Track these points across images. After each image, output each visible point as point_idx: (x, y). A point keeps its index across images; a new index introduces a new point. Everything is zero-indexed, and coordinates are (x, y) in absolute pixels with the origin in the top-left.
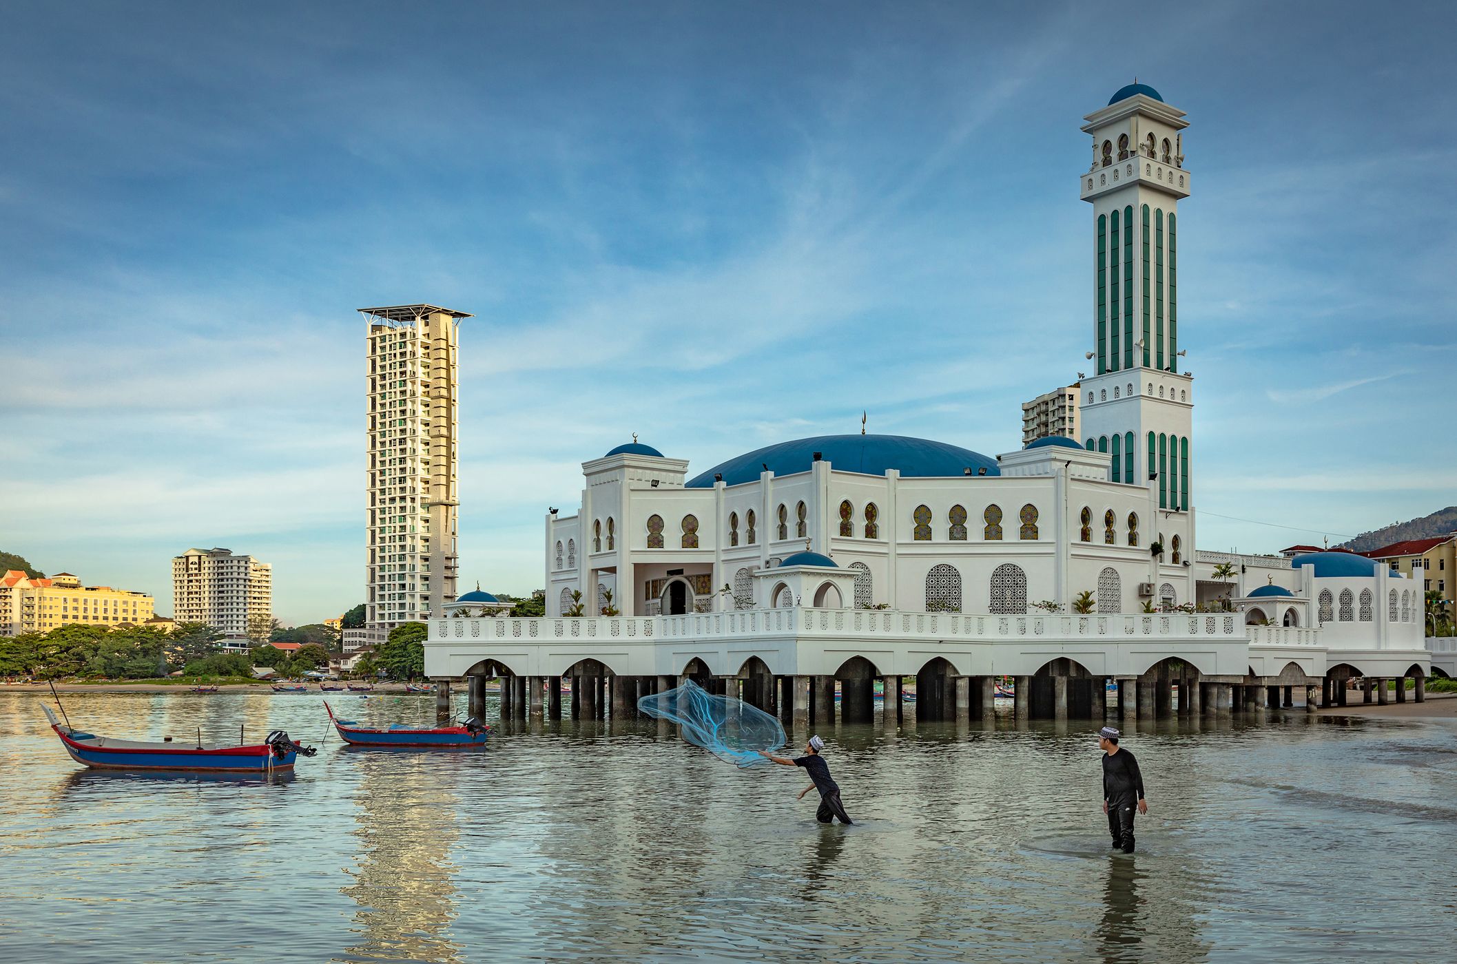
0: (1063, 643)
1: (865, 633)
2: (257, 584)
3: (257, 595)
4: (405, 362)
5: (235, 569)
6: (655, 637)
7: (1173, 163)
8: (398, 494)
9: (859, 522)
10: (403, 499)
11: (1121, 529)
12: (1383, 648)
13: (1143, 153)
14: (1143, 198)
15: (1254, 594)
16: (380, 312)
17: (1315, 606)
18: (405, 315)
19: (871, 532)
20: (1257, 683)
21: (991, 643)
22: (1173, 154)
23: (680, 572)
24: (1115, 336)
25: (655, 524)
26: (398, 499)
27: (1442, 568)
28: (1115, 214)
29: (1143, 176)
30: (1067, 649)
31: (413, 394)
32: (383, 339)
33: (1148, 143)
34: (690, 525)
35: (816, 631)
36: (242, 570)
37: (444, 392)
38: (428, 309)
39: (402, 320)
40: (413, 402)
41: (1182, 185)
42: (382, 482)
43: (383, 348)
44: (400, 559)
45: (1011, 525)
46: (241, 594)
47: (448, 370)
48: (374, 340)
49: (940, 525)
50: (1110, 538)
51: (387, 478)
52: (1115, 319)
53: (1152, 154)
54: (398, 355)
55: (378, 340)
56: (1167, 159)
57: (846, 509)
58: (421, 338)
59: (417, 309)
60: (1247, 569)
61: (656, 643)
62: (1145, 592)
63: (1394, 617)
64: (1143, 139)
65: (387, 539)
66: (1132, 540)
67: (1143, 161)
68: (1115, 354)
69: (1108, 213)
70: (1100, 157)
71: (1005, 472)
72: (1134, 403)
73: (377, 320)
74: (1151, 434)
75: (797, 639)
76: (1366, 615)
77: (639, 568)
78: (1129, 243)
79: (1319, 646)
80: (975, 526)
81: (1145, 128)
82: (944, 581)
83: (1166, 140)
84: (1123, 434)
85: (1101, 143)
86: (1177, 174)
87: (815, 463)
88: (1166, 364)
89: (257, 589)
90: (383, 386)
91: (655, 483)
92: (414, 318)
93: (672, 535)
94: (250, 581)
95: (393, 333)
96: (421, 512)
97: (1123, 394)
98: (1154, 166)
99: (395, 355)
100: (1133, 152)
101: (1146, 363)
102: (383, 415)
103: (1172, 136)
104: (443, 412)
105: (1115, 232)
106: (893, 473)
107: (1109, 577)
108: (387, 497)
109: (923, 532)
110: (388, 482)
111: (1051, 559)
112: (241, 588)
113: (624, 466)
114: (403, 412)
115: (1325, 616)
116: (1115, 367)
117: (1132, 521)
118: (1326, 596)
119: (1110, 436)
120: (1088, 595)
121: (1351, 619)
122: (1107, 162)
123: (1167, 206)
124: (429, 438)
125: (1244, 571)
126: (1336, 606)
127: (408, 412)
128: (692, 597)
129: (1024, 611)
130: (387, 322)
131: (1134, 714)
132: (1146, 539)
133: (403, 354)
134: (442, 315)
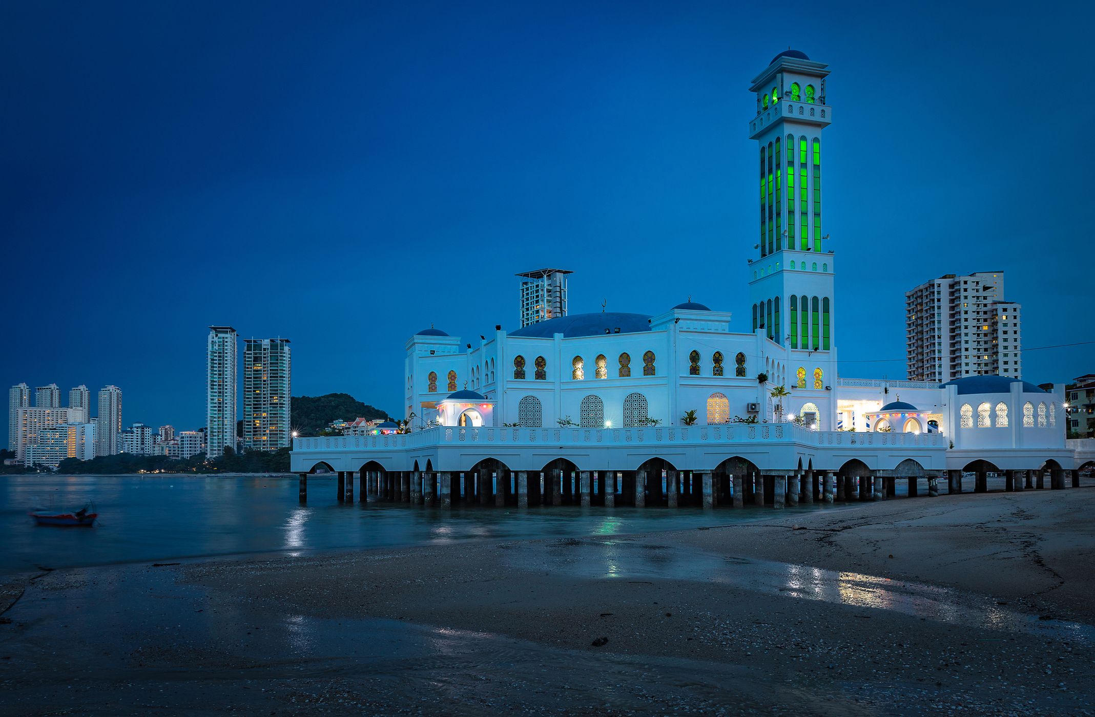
0: (658, 447)
1: (496, 442)
4: (538, 300)
9: (530, 369)
11: (729, 365)
15: (884, 409)
16: (526, 275)
18: (538, 275)
19: (540, 375)
24: (771, 230)
25: (433, 377)
28: (771, 144)
30: (664, 451)
32: (527, 289)
35: (455, 442)
38: (550, 271)
39: (538, 278)
43: (528, 294)
45: (637, 365)
47: (561, 303)
48: (523, 290)
50: (718, 371)
54: (535, 297)
55: (525, 290)
57: (520, 362)
58: (546, 287)
59: (544, 271)
60: (891, 391)
62: (750, 409)
66: (741, 372)
68: (771, 241)
69: (766, 146)
72: (779, 275)
73: (525, 279)
74: (794, 298)
84: (774, 299)
88: (810, 246)
90: (528, 314)
91: (433, 352)
92: (543, 277)
93: (442, 383)
95: (532, 285)
97: (772, 271)
99: (533, 297)
101: (792, 247)
105: (770, 157)
106: (559, 336)
107: (719, 399)
111: (665, 388)
116: (771, 252)
117: (741, 358)
119: (765, 301)
120: (692, 413)
125: (886, 391)
130: (529, 279)
132: (753, 371)
133: (537, 296)
134: (557, 273)
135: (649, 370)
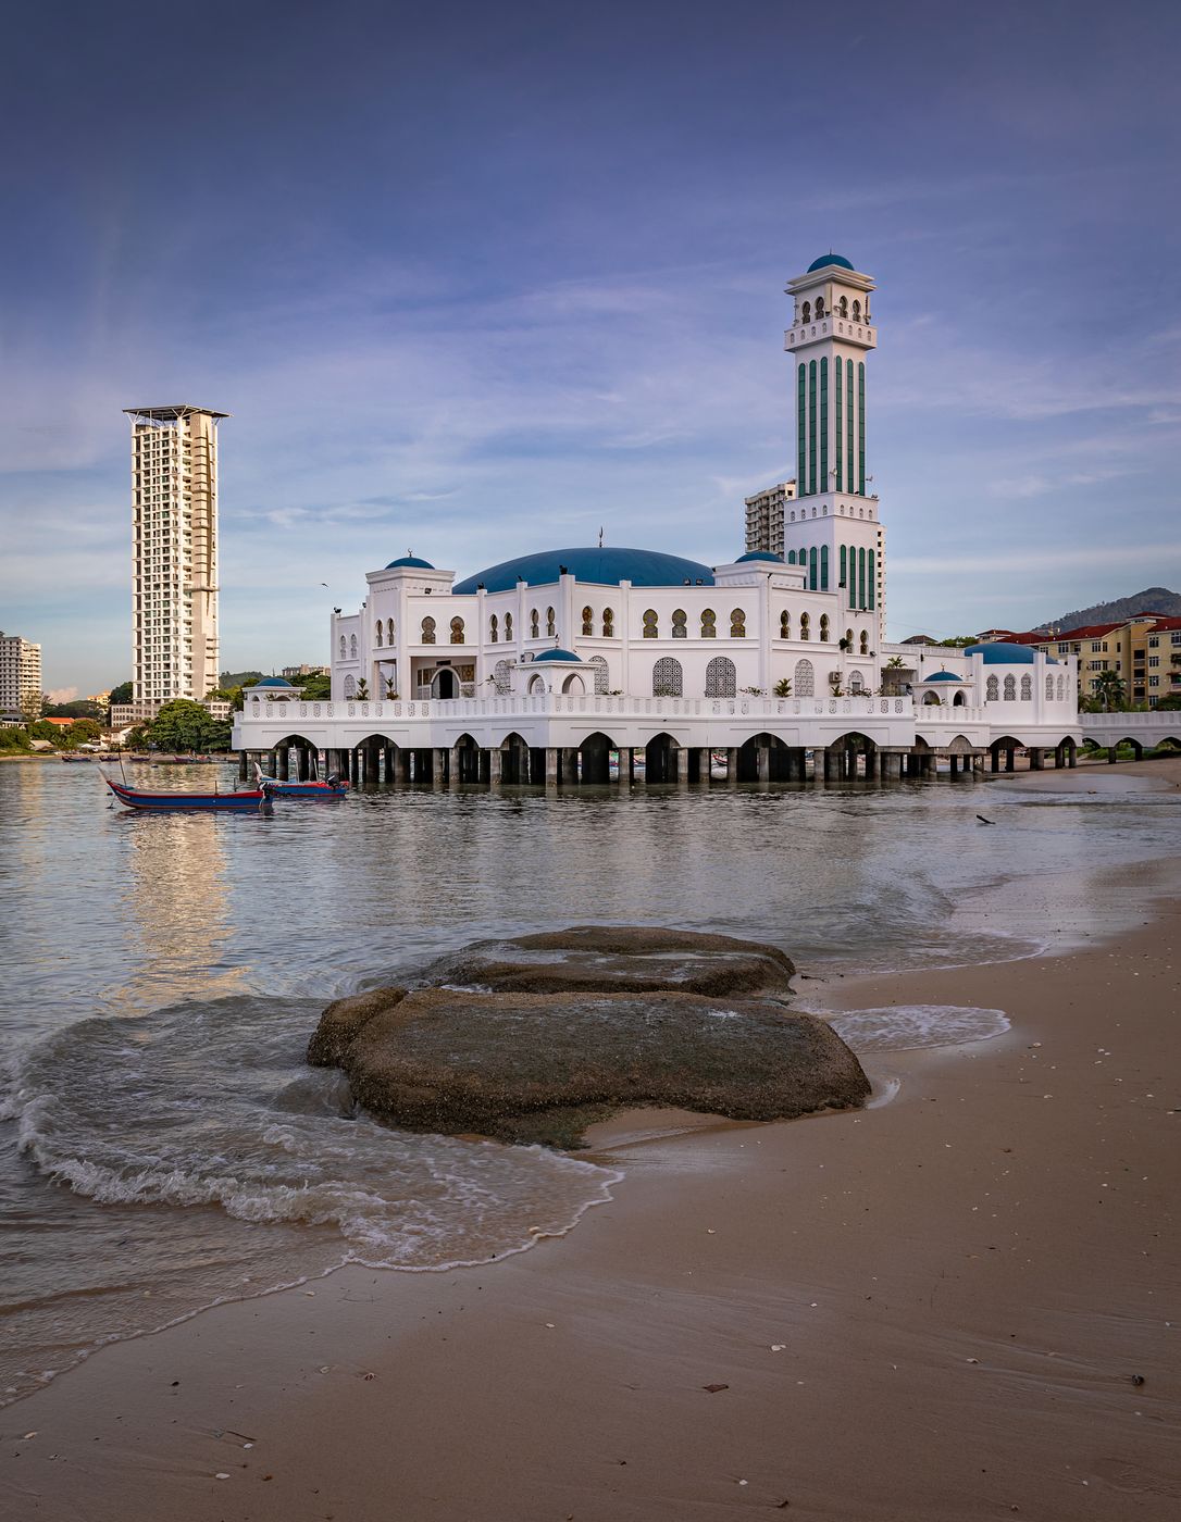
0: (764, 721)
1: (603, 714)
2: (28, 663)
3: (27, 673)
4: (167, 458)
5: (8, 649)
6: (430, 717)
7: (863, 321)
8: (162, 581)
9: (598, 624)
10: (167, 585)
11: (814, 628)
12: (1040, 723)
13: (836, 314)
14: (837, 350)
15: (930, 679)
16: (144, 413)
17: (984, 689)
18: (168, 415)
19: (608, 631)
20: (930, 752)
21: (707, 721)
22: (862, 313)
23: (448, 663)
24: (813, 466)
25: (428, 624)
26: (162, 586)
27: (1119, 650)
28: (813, 363)
29: (836, 333)
30: (768, 725)
31: (176, 488)
32: (147, 438)
33: (841, 305)
34: (457, 626)
35: (565, 713)
36: (14, 650)
37: (204, 487)
38: (189, 411)
39: (165, 419)
40: (176, 496)
41: (869, 340)
42: (147, 570)
43: (147, 446)
44: (164, 641)
45: (723, 625)
46: (14, 672)
47: (208, 466)
48: (138, 438)
49: (665, 625)
50: (805, 635)
51: (152, 566)
52: (813, 451)
53: (844, 314)
54: (161, 453)
55: (142, 438)
56: (857, 318)
57: (587, 613)
58: (182, 437)
59: (179, 410)
60: (925, 658)
61: (432, 722)
62: (834, 679)
63: (1050, 696)
64: (836, 302)
65: (152, 623)
66: (824, 636)
67: (836, 319)
68: (813, 480)
69: (807, 363)
70: (801, 315)
71: (719, 582)
72: (828, 521)
73: (141, 420)
74: (843, 547)
75: (550, 719)
76: (1027, 695)
77: (415, 660)
78: (824, 388)
79: (983, 722)
80: (694, 625)
81: (838, 292)
82: (668, 671)
83: (856, 302)
84: (819, 547)
85: (801, 304)
86: (865, 330)
87: (561, 577)
88: (856, 488)
89: (27, 668)
90: (147, 482)
91: (428, 591)
92: (176, 418)
93: (443, 633)
94: (21, 660)
95: (156, 432)
96: (183, 598)
97: (819, 514)
98: (846, 324)
99: (158, 452)
100: (828, 313)
101: (839, 489)
102: (147, 508)
103: (861, 297)
104: (204, 505)
105: (813, 378)
106: (626, 584)
107: (804, 667)
108: (152, 583)
109: (651, 631)
110: (152, 569)
111: (756, 653)
112: (13, 667)
113: (402, 577)
114: (166, 505)
115: (992, 695)
116: (813, 492)
117: (824, 621)
118: (992, 680)
119: (808, 549)
120: (786, 682)
121: (1014, 699)
122: (806, 320)
123: (857, 357)
124: (190, 529)
125: (922, 660)
126: (1001, 688)
127: (171, 505)
128: (460, 684)
129: (734, 695)
130: (150, 422)
131: (822, 778)
132: (836, 635)
133: (166, 452)
134: (202, 416)
135: (738, 631)
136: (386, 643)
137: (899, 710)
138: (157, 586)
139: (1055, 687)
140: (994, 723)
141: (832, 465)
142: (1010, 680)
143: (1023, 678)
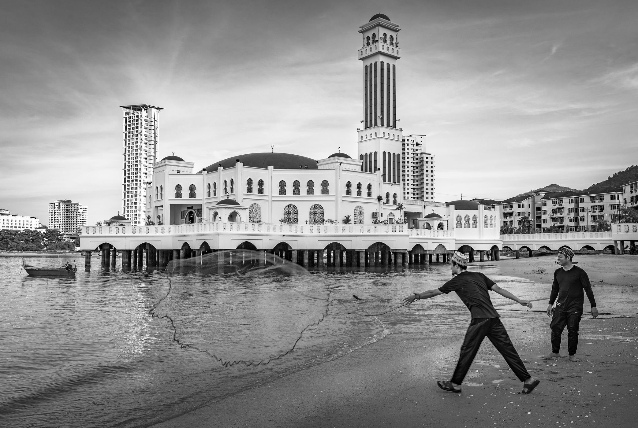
0: (335, 236)
1: (250, 232)
2: (82, 214)
3: (82, 218)
4: (138, 127)
5: (73, 208)
6: (172, 234)
7: (394, 45)
8: (135, 178)
9: (255, 187)
10: (136, 180)
11: (364, 191)
12: (482, 239)
13: (381, 41)
14: (381, 58)
15: (426, 217)
16: (129, 107)
17: (455, 222)
18: (138, 108)
19: (261, 191)
20: (425, 253)
21: (307, 236)
22: (394, 41)
23: (191, 208)
24: (371, 114)
25: (179, 187)
26: (134, 181)
27: (529, 207)
28: (371, 64)
29: (381, 50)
30: (337, 238)
31: (141, 139)
32: (130, 118)
33: (383, 37)
34: (192, 188)
35: (228, 231)
36: (76, 208)
37: (153, 139)
38: (147, 106)
39: (138, 110)
40: (141, 143)
41: (398, 53)
42: (129, 174)
43: (129, 121)
44: (135, 204)
45: (318, 189)
46: (75, 218)
47: (155, 130)
48: (126, 118)
49: (289, 189)
50: (359, 194)
51: (130, 172)
52: (371, 107)
53: (385, 41)
54: (135, 124)
55: (128, 118)
56: (392, 44)
57: (250, 182)
59: (143, 106)
60: (426, 207)
61: (172, 236)
62: (375, 216)
63: (486, 226)
64: (381, 35)
65: (130, 196)
66: (369, 194)
67: (381, 44)
68: (371, 121)
69: (369, 64)
70: (366, 42)
71: (319, 167)
72: (377, 140)
73: (127, 111)
74: (384, 153)
75: (219, 234)
76: (475, 226)
77: (172, 206)
78: (376, 77)
79: (452, 238)
80: (304, 189)
81: (382, 31)
82: (291, 211)
83: (391, 36)
84: (373, 152)
85: (366, 37)
86: (395, 49)
87: (236, 163)
88: (391, 124)
89: (82, 216)
90: (129, 136)
91: (179, 172)
92: (142, 110)
93: (185, 192)
94: (79, 213)
95: (133, 115)
96: (144, 186)
97: (373, 137)
98: (386, 46)
99: (134, 124)
100: (377, 41)
101: (383, 124)
102: (129, 148)
103: (394, 34)
104: (153, 146)
105: (371, 72)
106: (270, 168)
107: (359, 211)
108: (130, 180)
109: (283, 191)
110: (130, 174)
111: (334, 203)
112: (75, 215)
113: (166, 165)
114: (137, 146)
115: (459, 225)
116: (371, 126)
117: (369, 187)
118: (459, 218)
119: (369, 153)
120: (349, 217)
121: (469, 227)
122: (368, 44)
123: (392, 62)
124: (147, 157)
125: (424, 207)
126: (463, 222)
127: (139, 146)
128: (197, 218)
129: (323, 223)
130: (131, 111)
131: (364, 265)
132: (375, 196)
133: (137, 124)
134: (152, 108)
135: (325, 191)
136: (159, 198)
137: (401, 231)
138: (132, 181)
139: (489, 221)
140: (457, 239)
141: (379, 113)
142: (467, 218)
143: (473, 217)
